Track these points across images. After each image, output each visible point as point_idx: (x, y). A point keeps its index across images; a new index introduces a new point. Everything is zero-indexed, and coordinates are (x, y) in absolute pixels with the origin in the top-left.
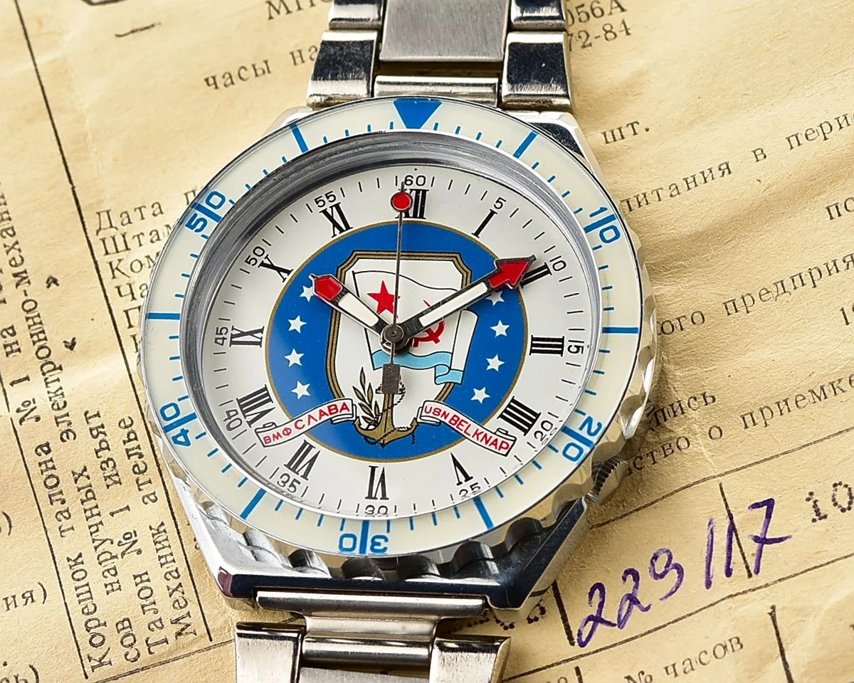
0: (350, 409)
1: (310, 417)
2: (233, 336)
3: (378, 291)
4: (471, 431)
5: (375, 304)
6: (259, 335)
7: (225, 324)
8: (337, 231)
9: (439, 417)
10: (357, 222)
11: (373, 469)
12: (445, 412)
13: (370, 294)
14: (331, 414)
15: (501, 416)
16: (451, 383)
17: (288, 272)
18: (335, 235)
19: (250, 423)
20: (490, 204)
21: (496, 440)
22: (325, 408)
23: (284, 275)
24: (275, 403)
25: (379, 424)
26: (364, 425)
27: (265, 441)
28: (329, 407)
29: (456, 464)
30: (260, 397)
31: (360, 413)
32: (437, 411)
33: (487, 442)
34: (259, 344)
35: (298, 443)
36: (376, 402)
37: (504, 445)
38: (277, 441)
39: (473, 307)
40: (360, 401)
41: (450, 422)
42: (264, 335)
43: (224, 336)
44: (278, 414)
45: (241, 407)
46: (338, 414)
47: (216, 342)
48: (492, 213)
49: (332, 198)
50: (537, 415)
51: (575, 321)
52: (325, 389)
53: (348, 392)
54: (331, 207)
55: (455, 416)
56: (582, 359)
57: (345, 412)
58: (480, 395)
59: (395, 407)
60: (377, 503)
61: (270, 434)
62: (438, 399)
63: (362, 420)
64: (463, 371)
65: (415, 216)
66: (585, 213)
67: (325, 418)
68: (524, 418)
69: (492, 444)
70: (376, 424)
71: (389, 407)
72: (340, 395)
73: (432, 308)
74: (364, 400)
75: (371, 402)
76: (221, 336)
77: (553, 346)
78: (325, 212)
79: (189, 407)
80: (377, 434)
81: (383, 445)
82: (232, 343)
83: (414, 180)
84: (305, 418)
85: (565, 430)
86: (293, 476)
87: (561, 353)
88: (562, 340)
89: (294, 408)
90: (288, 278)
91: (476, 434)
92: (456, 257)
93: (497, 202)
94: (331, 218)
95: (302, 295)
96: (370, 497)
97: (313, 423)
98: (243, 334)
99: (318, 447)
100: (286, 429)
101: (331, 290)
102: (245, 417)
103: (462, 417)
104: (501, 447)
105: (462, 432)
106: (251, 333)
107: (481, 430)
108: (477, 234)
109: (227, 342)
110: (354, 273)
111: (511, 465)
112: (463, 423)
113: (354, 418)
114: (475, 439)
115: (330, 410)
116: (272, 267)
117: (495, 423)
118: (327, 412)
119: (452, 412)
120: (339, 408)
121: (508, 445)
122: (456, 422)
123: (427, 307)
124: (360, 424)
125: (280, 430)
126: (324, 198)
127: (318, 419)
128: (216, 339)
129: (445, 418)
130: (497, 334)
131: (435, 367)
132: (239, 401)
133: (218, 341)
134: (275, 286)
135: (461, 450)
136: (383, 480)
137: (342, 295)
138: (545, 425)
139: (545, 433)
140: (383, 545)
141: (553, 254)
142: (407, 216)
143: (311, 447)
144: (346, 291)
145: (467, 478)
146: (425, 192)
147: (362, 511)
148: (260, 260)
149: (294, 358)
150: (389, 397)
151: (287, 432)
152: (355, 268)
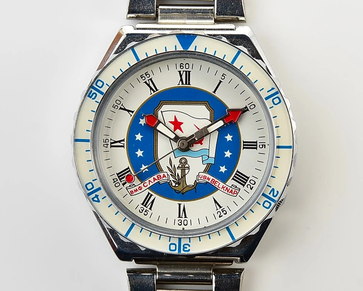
0: (167, 177)
1: (149, 181)
2: (111, 143)
3: (173, 120)
4: (221, 186)
6: (123, 142)
7: (107, 137)
8: (152, 92)
9: (206, 180)
10: (161, 87)
11: (180, 205)
12: (208, 178)
13: (170, 122)
14: (159, 179)
15: (233, 179)
16: (210, 164)
17: (133, 112)
18: (151, 94)
19: (124, 184)
20: (219, 78)
21: (232, 190)
22: (155, 177)
23: (131, 113)
25: (180, 184)
26: (174, 184)
27: (131, 193)
28: (157, 176)
29: (216, 202)
30: (126, 172)
31: (171, 179)
32: (205, 177)
33: (228, 191)
34: (123, 146)
35: (145, 194)
36: (178, 173)
37: (235, 192)
38: (136, 193)
40: (171, 173)
41: (211, 182)
42: (125, 143)
43: (107, 143)
44: (135, 180)
45: (119, 177)
46: (162, 179)
47: (104, 146)
48: (220, 82)
49: (148, 76)
50: (248, 178)
51: (261, 133)
53: (165, 169)
54: (148, 80)
55: (213, 179)
56: (267, 150)
57: (164, 178)
58: (223, 169)
59: (186, 176)
60: (183, 219)
61: (133, 189)
62: (205, 171)
63: (172, 182)
64: (215, 158)
65: (186, 84)
66: (265, 91)
67: (156, 181)
68: (242, 179)
69: (230, 192)
71: (184, 176)
72: (162, 170)
74: (172, 173)
75: (175, 173)
76: (106, 143)
77: (252, 145)
78: (146, 82)
79: (98, 184)
80: (180, 188)
81: (183, 194)
82: (111, 146)
83: (184, 66)
84: (147, 181)
85: (263, 195)
86: (145, 208)
87: (256, 148)
88: (256, 142)
90: (133, 115)
91: (223, 187)
92: (206, 103)
93: (222, 76)
94: (149, 85)
95: (140, 123)
96: (179, 217)
97: (151, 184)
98: (115, 142)
99: (155, 195)
100: (140, 187)
101: (153, 121)
102: (121, 182)
103: (216, 180)
104: (234, 193)
105: (217, 187)
106: (119, 142)
107: (225, 185)
108: (214, 92)
110: (162, 112)
112: (217, 182)
113: (169, 181)
114: (222, 190)
115: (158, 178)
116: (125, 109)
117: (230, 182)
118: (157, 179)
119: (211, 178)
120: (162, 177)
121: (237, 192)
122: (214, 182)
124: (172, 184)
125: (137, 187)
126: (145, 75)
127: (153, 182)
128: (104, 145)
129: (209, 180)
130: (228, 140)
131: (202, 156)
132: (118, 174)
133: (105, 145)
134: (126, 120)
135: (218, 195)
136: (184, 210)
137: (158, 124)
138: (251, 182)
139: (252, 186)
140: (188, 248)
141: (249, 101)
142: (183, 84)
143: (151, 195)
144: (160, 122)
145: (220, 207)
146: (189, 72)
147: (177, 222)
148: (119, 106)
149: (140, 153)
150: (183, 171)
151: (140, 188)
152: (162, 109)
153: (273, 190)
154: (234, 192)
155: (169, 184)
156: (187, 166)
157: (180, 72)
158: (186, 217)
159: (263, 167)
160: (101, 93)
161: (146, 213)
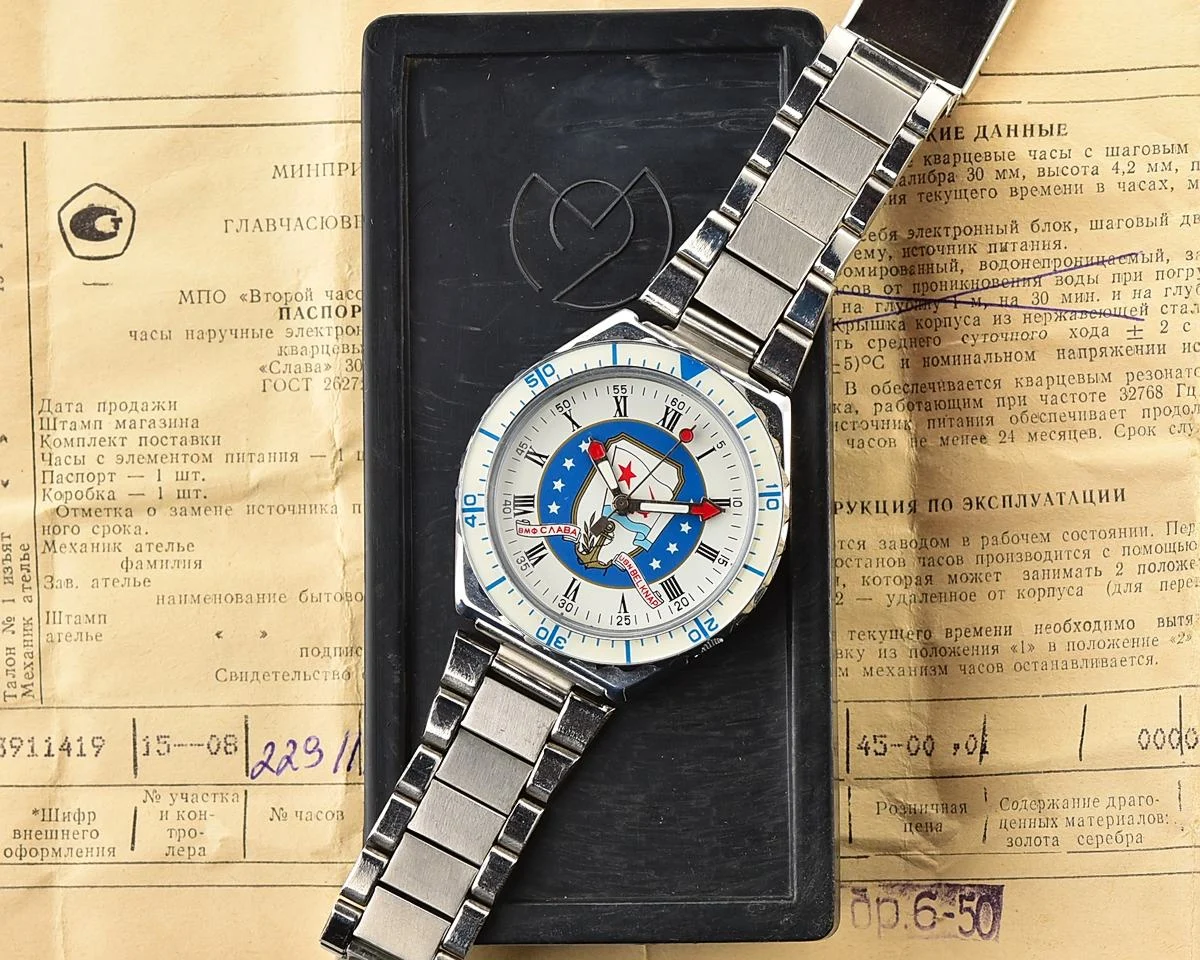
0: (577, 535)
1: (552, 528)
2: (529, 452)
3: (625, 466)
4: (641, 585)
5: (620, 473)
6: (544, 459)
7: (527, 442)
8: (618, 414)
9: (626, 566)
10: (632, 415)
11: (574, 580)
12: (630, 565)
13: (620, 465)
14: (565, 532)
15: (662, 584)
16: (642, 547)
17: (578, 427)
18: (616, 416)
19: (515, 515)
20: (714, 442)
21: (652, 597)
22: (562, 527)
23: (575, 427)
24: (535, 509)
25: (590, 553)
26: (581, 549)
27: (519, 530)
28: (565, 527)
29: (623, 601)
30: (527, 501)
31: (582, 541)
32: (626, 562)
33: (646, 596)
34: (542, 465)
35: (538, 542)
36: (594, 538)
37: (655, 603)
38: (526, 534)
40: (585, 533)
41: (631, 572)
42: (547, 461)
43: (523, 449)
44: (534, 517)
45: (515, 501)
46: (569, 534)
47: (517, 452)
48: (714, 449)
49: (624, 391)
50: (682, 593)
51: (730, 544)
52: (568, 515)
53: (580, 524)
54: (621, 397)
55: (635, 570)
56: (726, 570)
57: (573, 535)
58: (655, 564)
59: (603, 547)
60: (569, 601)
61: (524, 527)
62: (630, 555)
63: (581, 545)
64: (652, 544)
65: (668, 428)
67: (560, 533)
68: (674, 591)
69: (649, 599)
70: (588, 553)
71: (600, 545)
72: (575, 523)
73: (653, 502)
74: (587, 533)
77: (711, 554)
78: (616, 398)
79: (482, 502)
80: (586, 559)
81: (586, 568)
82: (526, 456)
83: (677, 404)
84: (549, 527)
86: (527, 561)
87: (713, 560)
88: (717, 553)
89: (546, 518)
90: (577, 430)
91: (643, 588)
92: (680, 467)
93: (720, 443)
94: (618, 403)
95: (580, 446)
96: (565, 596)
97: (552, 533)
98: (535, 454)
99: (548, 550)
100: (535, 529)
101: (599, 452)
102: (514, 509)
103: (639, 573)
104: (653, 603)
105: (635, 583)
106: (540, 456)
107: (646, 586)
108: (699, 458)
110: (616, 447)
111: (655, 621)
112: (638, 577)
113: (577, 542)
114: (640, 590)
115: (565, 530)
116: (570, 418)
117: (656, 586)
118: (563, 530)
119: (635, 567)
120: (571, 531)
121: (658, 603)
122: (634, 574)
123: (651, 499)
124: (579, 548)
125: (531, 528)
126: (619, 388)
127: (556, 530)
128: (518, 449)
129: (629, 569)
131: (637, 532)
132: (515, 497)
133: (519, 451)
134: (567, 432)
135: (629, 593)
136: (576, 590)
137: (602, 460)
138: (684, 600)
139: (682, 606)
140: (562, 644)
141: (737, 494)
142: (663, 425)
143: (544, 548)
144: (606, 459)
145: (626, 611)
146: (680, 415)
147: (558, 601)
148: (565, 410)
149: (558, 485)
150: (603, 538)
151: (535, 531)
152: (618, 444)
153: (712, 620)
154: (654, 601)
155: (575, 546)
156: (611, 534)
157: (668, 408)
158: (573, 600)
159: (709, 589)
161: (524, 568)
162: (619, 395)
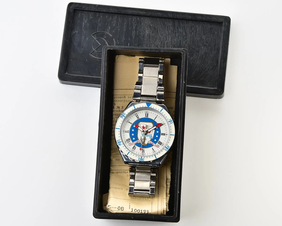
3: (143, 126)
5: (142, 128)
7: (124, 130)
10: (140, 118)
16: (152, 138)
17: (132, 123)
18: (137, 119)
19: (128, 143)
20: (156, 116)
22: (137, 141)
24: (131, 140)
25: (143, 143)
26: (141, 143)
29: (153, 149)
30: (129, 139)
31: (141, 142)
32: (150, 142)
35: (134, 145)
39: (154, 129)
42: (129, 131)
44: (131, 142)
51: (167, 131)
52: (137, 139)
56: (168, 136)
57: (139, 142)
58: (155, 140)
60: (143, 153)
61: (130, 144)
62: (150, 141)
66: (169, 120)
68: (160, 143)
72: (139, 140)
73: (149, 129)
74: (141, 140)
77: (164, 134)
79: (121, 141)
81: (144, 146)
83: (147, 112)
85: (165, 147)
86: (133, 149)
89: (133, 141)
92: (152, 122)
94: (137, 117)
95: (134, 127)
98: (126, 131)
99: (136, 146)
101: (137, 126)
105: (153, 145)
107: (155, 145)
108: (154, 119)
109: (125, 132)
111: (159, 150)
116: (130, 123)
117: (157, 144)
119: (152, 142)
128: (123, 132)
130: (157, 133)
131: (150, 136)
132: (126, 140)
134: (130, 125)
135: (153, 147)
136: (144, 150)
137: (138, 127)
138: (163, 144)
140: (144, 160)
141: (164, 122)
142: (146, 117)
144: (139, 127)
146: (148, 114)
148: (128, 122)
149: (133, 135)
150: (144, 140)
151: (132, 144)
152: (140, 123)
153: (168, 146)
154: (158, 147)
157: (145, 114)
159: (166, 140)
160: (124, 116)
161: (133, 151)
162: (136, 115)
